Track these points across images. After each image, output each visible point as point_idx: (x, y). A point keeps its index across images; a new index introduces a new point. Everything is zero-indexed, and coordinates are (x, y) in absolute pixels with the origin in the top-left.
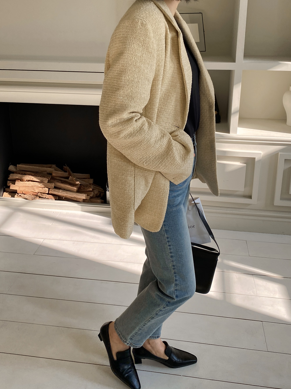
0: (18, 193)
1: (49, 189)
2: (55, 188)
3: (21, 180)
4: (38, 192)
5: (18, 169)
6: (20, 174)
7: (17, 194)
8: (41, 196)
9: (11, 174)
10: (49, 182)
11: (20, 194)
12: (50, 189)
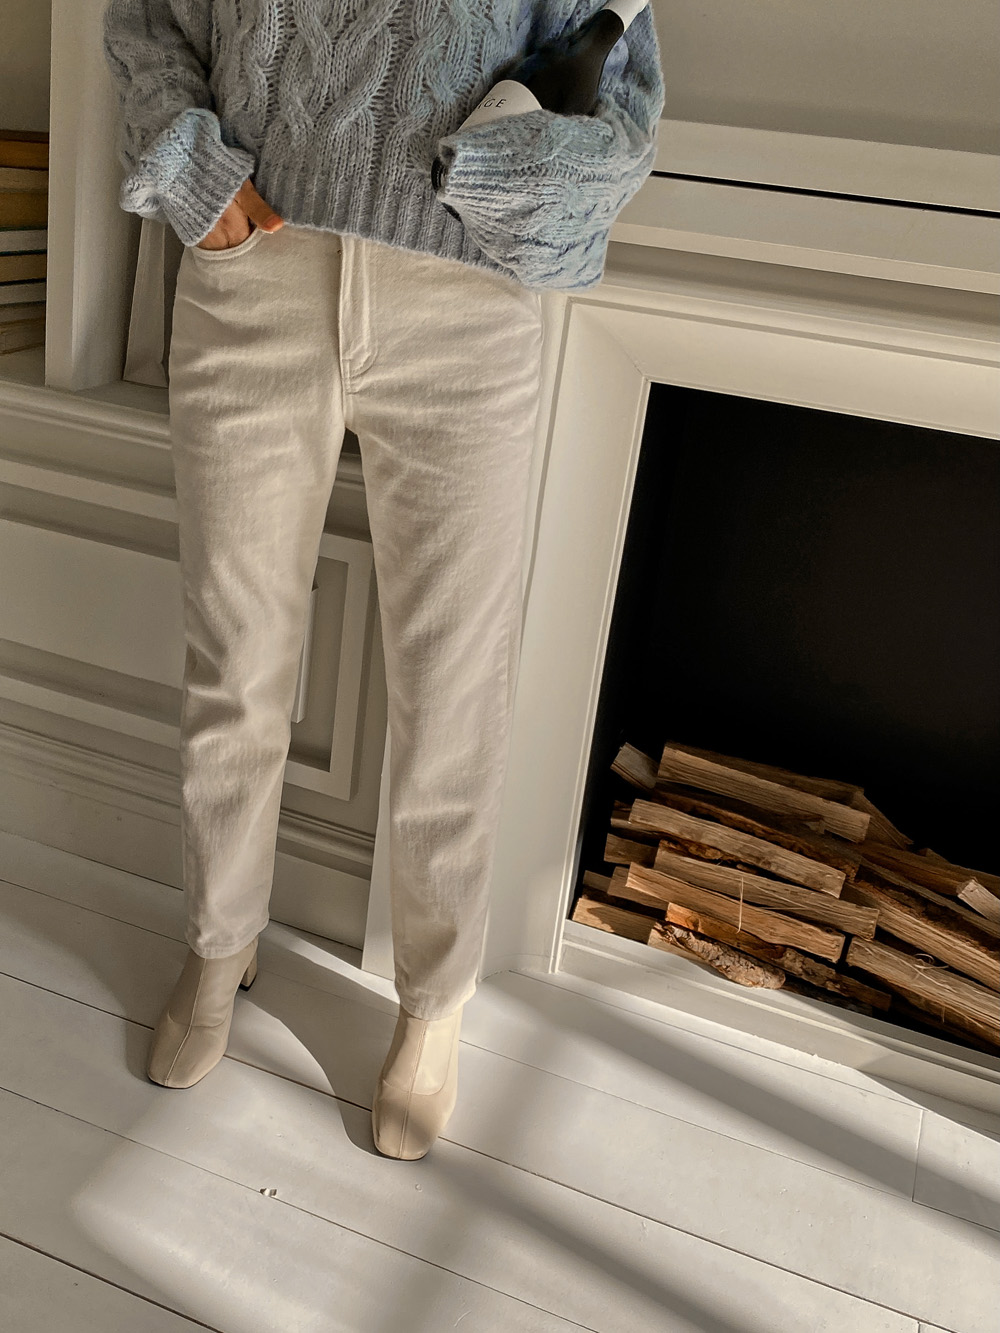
0: (665, 924)
1: (849, 937)
2: (884, 937)
3: (693, 849)
4: (786, 947)
5: (667, 774)
6: (681, 808)
7: (659, 927)
8: (797, 967)
9: (639, 805)
10: (847, 894)
11: (678, 932)
12: (854, 942)
